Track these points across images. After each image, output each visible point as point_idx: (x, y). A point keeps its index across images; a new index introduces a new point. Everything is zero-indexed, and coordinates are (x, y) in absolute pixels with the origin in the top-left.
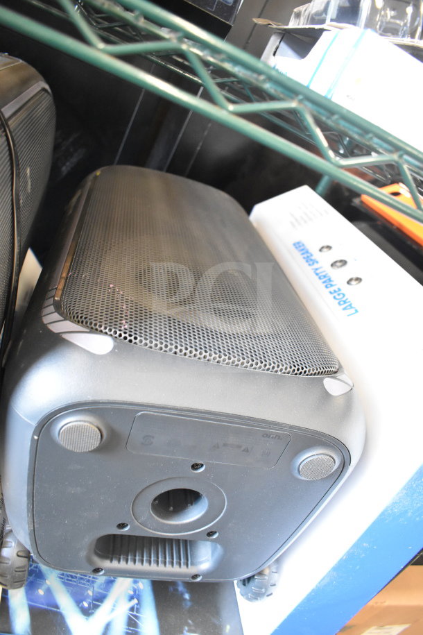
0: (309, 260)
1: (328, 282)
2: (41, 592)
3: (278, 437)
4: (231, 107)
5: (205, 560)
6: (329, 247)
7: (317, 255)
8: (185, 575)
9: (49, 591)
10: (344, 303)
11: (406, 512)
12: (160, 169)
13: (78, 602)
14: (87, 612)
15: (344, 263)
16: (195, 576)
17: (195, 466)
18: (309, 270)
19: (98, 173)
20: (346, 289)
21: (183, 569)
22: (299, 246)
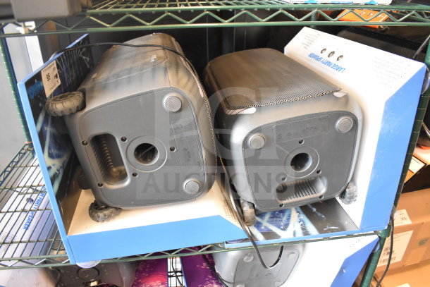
0: (318, 59)
1: (329, 64)
2: (263, 228)
3: (325, 118)
4: (264, 20)
5: (322, 189)
6: (325, 49)
7: (321, 55)
8: (316, 198)
9: (265, 227)
10: (338, 68)
11: (389, 131)
12: (231, 52)
13: (279, 227)
14: (284, 229)
15: (333, 53)
16: (320, 197)
17: (300, 142)
18: (320, 63)
19: (209, 65)
20: (337, 63)
21: (315, 195)
22: (312, 55)
